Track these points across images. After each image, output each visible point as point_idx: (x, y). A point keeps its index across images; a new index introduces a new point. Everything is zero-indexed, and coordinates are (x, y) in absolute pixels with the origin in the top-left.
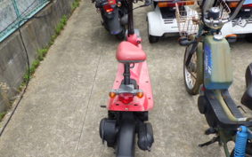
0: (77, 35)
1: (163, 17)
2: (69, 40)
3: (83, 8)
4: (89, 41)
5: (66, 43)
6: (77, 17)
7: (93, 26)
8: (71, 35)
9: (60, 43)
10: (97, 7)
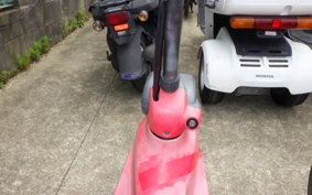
0: (58, 74)
1: (239, 52)
2: (39, 82)
3: (88, 30)
4: (78, 88)
5: (30, 87)
6: (72, 43)
7: (95, 59)
8: (47, 73)
9: (17, 88)
10: (96, 18)
